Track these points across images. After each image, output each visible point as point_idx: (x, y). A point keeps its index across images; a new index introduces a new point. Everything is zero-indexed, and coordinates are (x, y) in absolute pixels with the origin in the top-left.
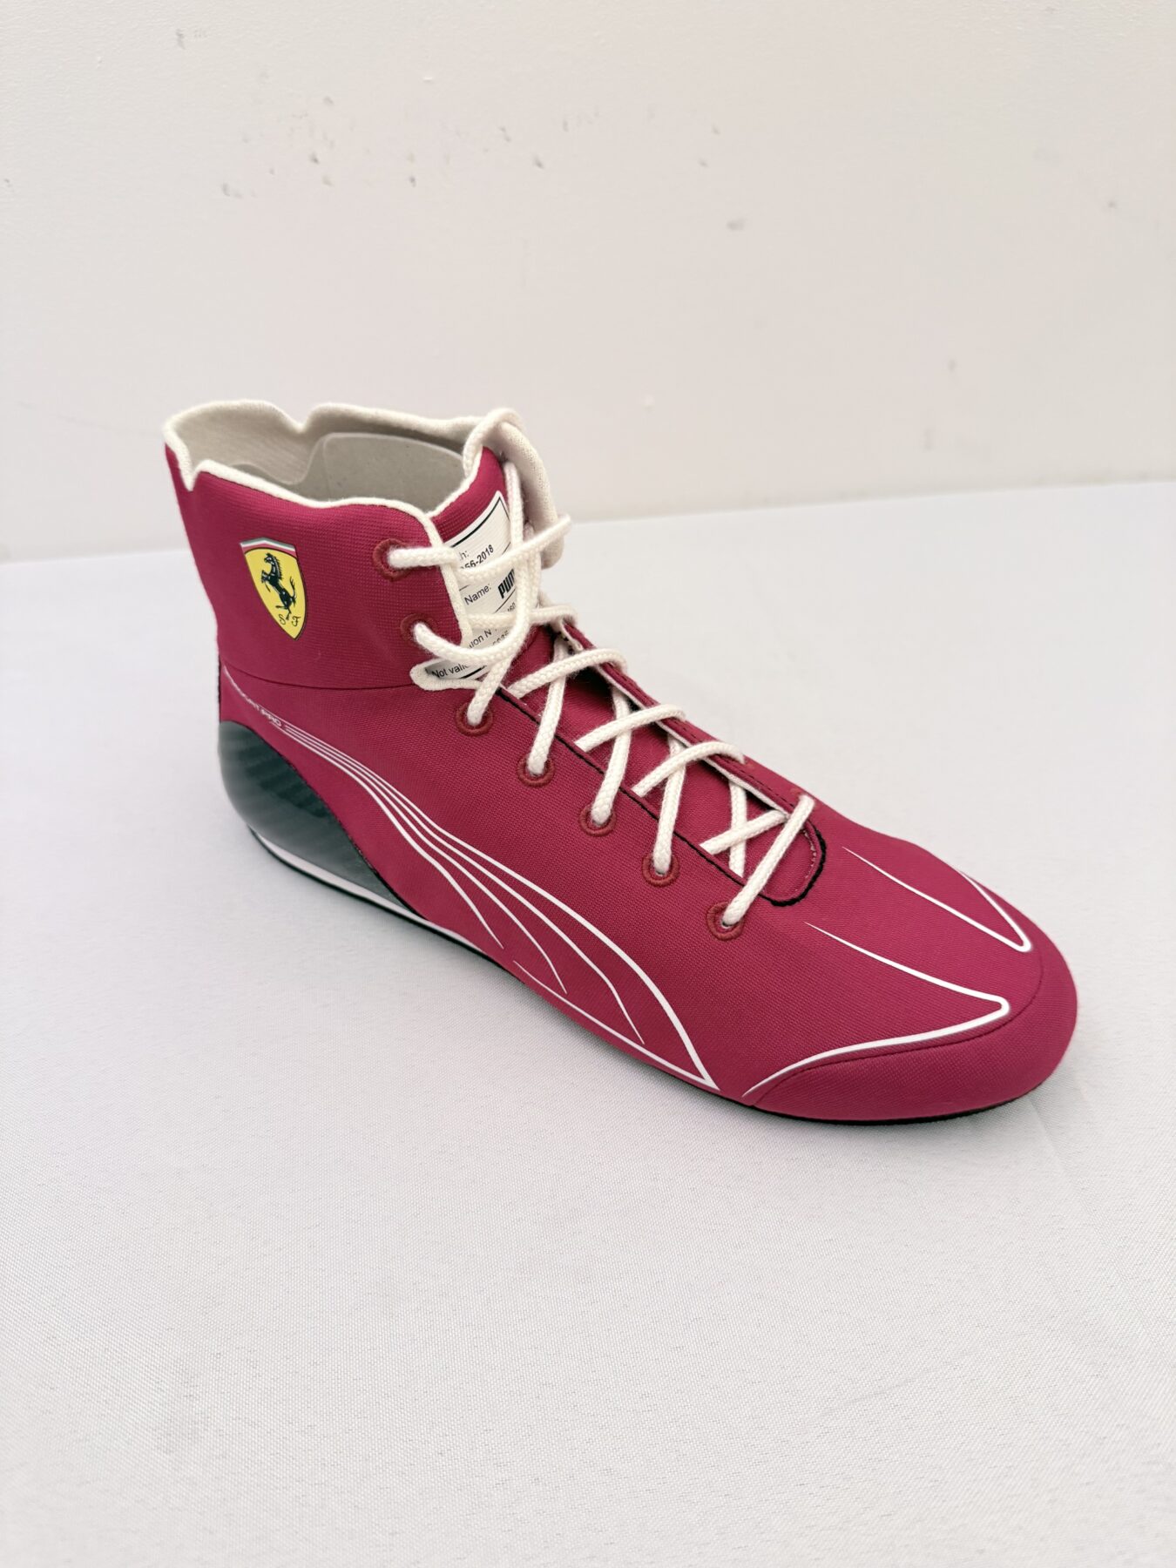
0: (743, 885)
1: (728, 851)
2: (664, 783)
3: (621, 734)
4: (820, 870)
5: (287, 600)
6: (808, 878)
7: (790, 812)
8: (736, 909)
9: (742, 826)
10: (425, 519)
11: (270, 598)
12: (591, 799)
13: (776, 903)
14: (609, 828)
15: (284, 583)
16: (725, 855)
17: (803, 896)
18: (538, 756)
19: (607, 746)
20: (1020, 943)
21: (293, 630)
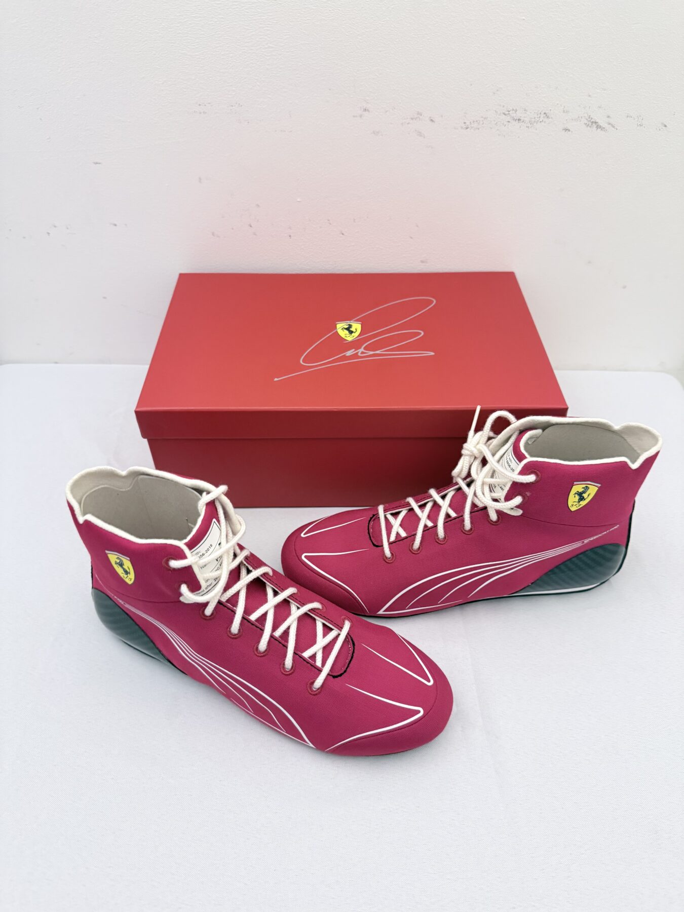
0: (321, 671)
1: (315, 654)
2: (289, 628)
3: (270, 609)
4: (352, 658)
5: (127, 573)
6: (348, 661)
7: (341, 631)
8: (319, 682)
9: (321, 641)
10: (181, 544)
11: (120, 571)
12: (259, 642)
13: (334, 677)
14: (266, 653)
15: (125, 567)
16: (313, 657)
17: (345, 671)
18: (235, 627)
19: (264, 616)
20: (429, 681)
21: (130, 582)
